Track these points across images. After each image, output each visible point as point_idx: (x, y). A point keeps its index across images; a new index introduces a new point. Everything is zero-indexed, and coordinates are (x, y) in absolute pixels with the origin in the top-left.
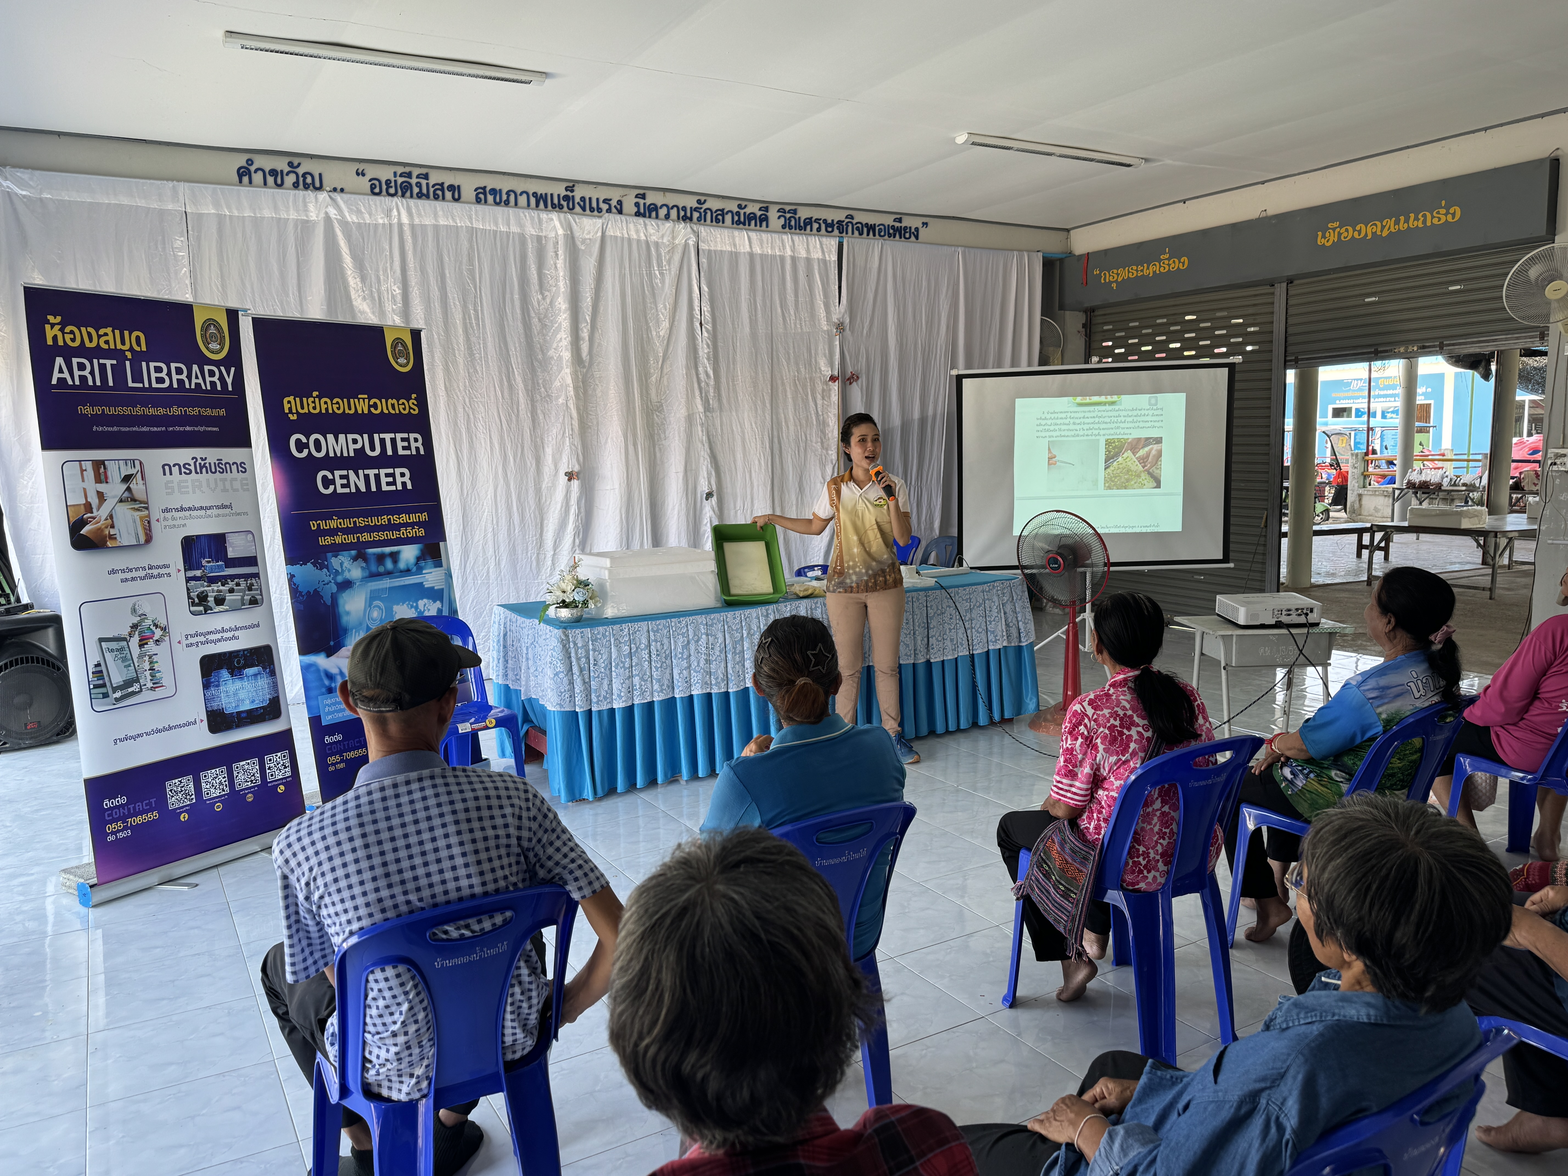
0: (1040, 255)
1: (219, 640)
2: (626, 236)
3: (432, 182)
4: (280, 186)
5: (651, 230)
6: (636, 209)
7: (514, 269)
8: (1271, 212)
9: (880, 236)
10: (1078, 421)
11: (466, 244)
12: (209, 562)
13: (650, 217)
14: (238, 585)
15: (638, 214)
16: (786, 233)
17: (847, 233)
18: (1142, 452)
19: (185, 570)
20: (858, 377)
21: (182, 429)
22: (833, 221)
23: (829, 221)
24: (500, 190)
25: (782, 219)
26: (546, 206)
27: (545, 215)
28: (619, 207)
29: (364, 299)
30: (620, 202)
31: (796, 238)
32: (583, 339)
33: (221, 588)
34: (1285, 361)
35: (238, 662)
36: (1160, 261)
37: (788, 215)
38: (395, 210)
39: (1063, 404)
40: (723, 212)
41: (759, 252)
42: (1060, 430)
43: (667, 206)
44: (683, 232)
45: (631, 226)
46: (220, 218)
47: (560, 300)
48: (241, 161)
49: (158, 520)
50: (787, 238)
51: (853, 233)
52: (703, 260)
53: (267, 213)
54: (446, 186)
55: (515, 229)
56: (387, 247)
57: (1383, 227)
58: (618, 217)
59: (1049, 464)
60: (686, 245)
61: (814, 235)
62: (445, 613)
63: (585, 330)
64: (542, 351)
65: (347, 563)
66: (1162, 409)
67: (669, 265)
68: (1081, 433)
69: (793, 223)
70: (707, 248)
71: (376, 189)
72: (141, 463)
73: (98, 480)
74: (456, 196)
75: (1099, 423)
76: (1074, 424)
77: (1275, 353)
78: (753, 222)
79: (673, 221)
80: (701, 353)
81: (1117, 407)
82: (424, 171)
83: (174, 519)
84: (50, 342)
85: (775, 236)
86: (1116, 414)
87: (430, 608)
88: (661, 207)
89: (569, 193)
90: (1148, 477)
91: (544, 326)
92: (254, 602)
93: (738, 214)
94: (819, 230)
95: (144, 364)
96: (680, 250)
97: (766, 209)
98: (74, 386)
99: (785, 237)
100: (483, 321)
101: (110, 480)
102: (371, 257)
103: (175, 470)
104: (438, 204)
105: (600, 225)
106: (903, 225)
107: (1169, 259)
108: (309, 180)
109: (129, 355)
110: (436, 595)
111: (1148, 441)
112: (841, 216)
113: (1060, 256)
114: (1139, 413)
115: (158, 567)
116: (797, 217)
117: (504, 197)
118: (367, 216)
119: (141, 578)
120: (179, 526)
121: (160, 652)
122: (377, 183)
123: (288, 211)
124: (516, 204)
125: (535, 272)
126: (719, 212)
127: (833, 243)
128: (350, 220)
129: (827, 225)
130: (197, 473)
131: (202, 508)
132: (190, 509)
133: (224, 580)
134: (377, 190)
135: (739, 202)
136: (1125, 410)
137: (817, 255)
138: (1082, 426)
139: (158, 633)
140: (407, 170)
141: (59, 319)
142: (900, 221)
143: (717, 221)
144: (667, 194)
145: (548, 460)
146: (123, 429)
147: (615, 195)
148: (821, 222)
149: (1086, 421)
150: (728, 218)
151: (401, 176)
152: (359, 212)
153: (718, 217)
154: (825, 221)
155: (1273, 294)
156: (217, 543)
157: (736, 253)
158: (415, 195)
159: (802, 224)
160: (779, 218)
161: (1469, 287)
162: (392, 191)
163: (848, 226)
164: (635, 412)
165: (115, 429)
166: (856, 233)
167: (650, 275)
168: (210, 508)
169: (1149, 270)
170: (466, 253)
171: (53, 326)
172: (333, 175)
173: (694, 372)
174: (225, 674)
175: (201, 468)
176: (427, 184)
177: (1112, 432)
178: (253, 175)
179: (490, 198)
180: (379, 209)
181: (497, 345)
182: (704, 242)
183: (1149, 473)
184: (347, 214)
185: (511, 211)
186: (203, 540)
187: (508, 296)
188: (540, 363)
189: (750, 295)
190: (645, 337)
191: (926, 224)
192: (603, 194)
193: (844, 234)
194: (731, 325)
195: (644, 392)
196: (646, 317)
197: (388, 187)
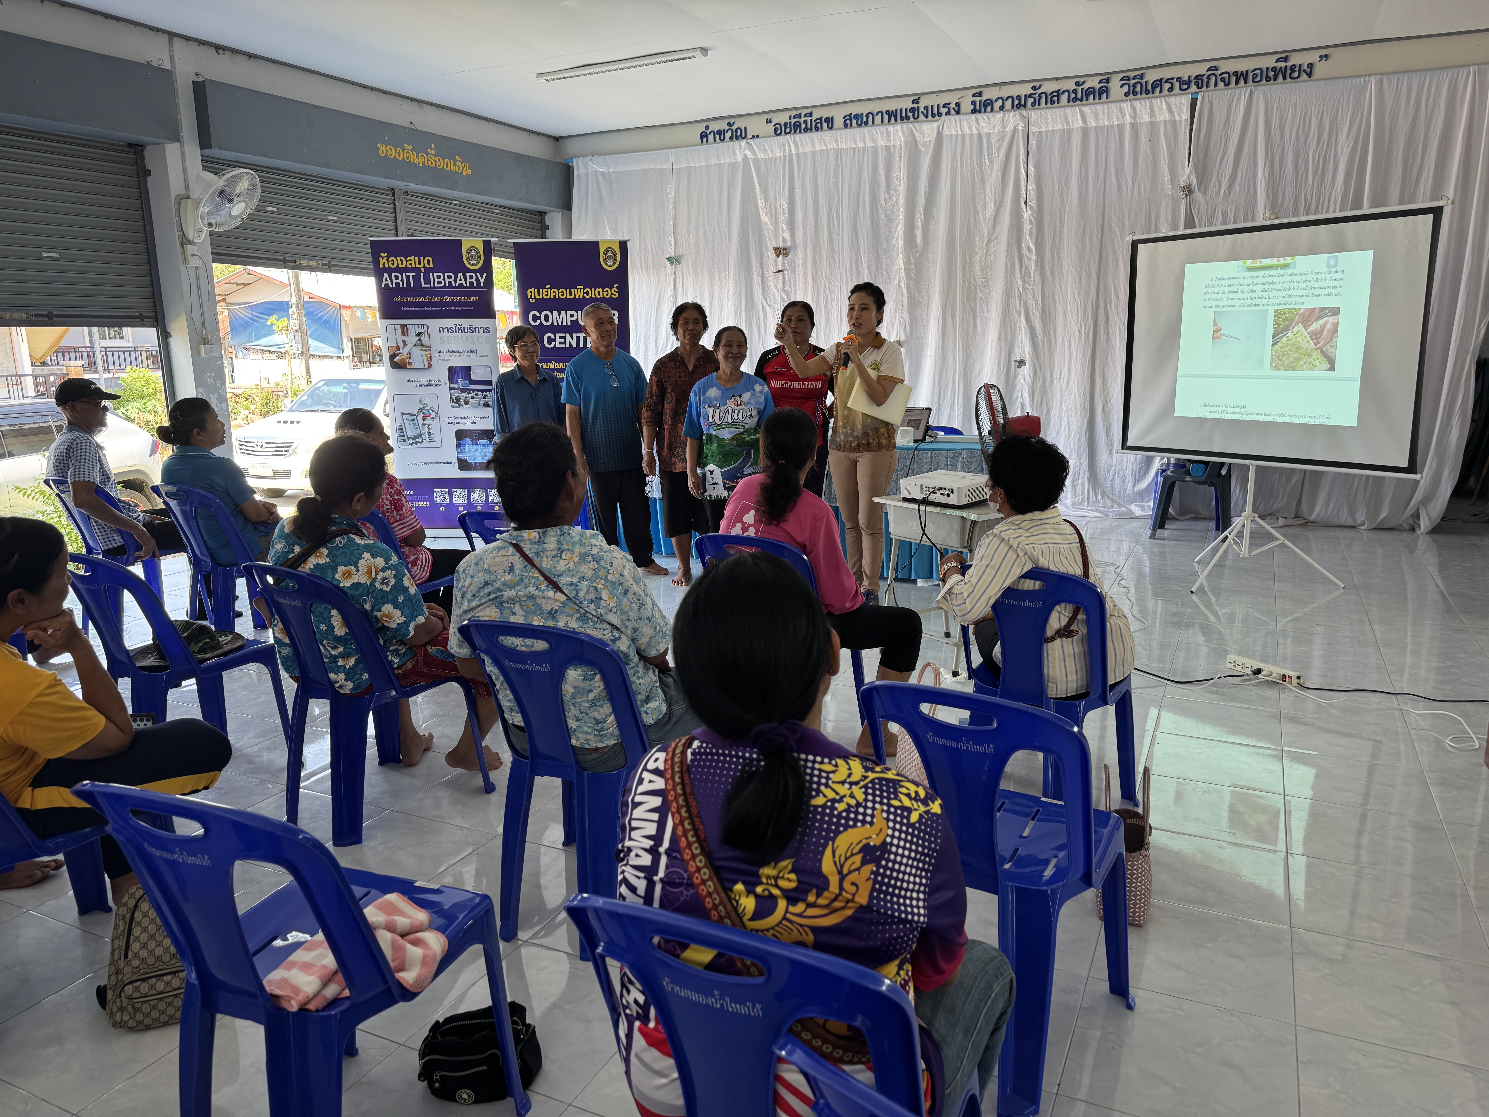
1: (464, 423)
2: (960, 132)
3: (814, 118)
4: (722, 140)
5: (983, 123)
6: (972, 107)
7: (867, 176)
9: (1253, 82)
10: (1246, 288)
11: (833, 162)
12: (461, 381)
13: (985, 112)
14: (475, 394)
15: (974, 111)
16: (1128, 100)
17: (1206, 87)
18: (1315, 326)
19: (449, 384)
22: (1189, 77)
23: (1186, 78)
25: (1126, 87)
26: (896, 120)
27: (892, 129)
28: (956, 108)
30: (958, 104)
31: (1137, 104)
32: (918, 227)
33: (466, 395)
35: (475, 436)
37: (1133, 82)
38: (786, 144)
39: (1233, 268)
40: (1058, 93)
41: (1093, 126)
42: (1227, 299)
43: (1001, 98)
44: (1013, 119)
45: (965, 123)
46: (690, 169)
48: (702, 127)
50: (1126, 106)
51: (1215, 86)
52: (1033, 142)
53: (714, 160)
54: (823, 119)
55: (869, 144)
56: (782, 173)
58: (957, 117)
59: (1213, 338)
60: (1016, 131)
61: (1163, 96)
63: (919, 220)
66: (1343, 272)
67: (999, 152)
68: (1249, 302)
69: (1138, 89)
70: (1037, 130)
71: (779, 131)
72: (427, 326)
74: (831, 125)
75: (1269, 290)
76: (1242, 291)
78: (1091, 96)
79: (1005, 111)
80: (1024, 233)
81: (1289, 271)
82: (810, 111)
83: (445, 356)
84: (381, 266)
85: (1115, 105)
86: (1289, 279)
88: (997, 100)
89: (915, 105)
90: (1320, 356)
92: (485, 405)
93: (1075, 91)
94: (1171, 89)
95: (431, 274)
96: (1009, 137)
97: (1108, 81)
98: (392, 288)
100: (842, 221)
102: (771, 182)
103: (446, 330)
104: (816, 134)
105: (937, 127)
106: (1289, 64)
108: (739, 134)
109: (423, 270)
111: (1323, 312)
112: (1202, 69)
114: (1315, 277)
115: (435, 381)
116: (1143, 81)
117: (865, 119)
118: (770, 152)
119: (425, 386)
120: (447, 361)
121: (434, 424)
122: (778, 126)
123: (726, 157)
124: (873, 123)
125: (883, 177)
126: (1055, 94)
127: (1185, 100)
128: (759, 157)
129: (1182, 83)
130: (456, 332)
131: (459, 352)
132: (452, 352)
133: (468, 391)
134: (778, 132)
135: (1077, 80)
136: (1299, 274)
137: (1163, 117)
138: (1250, 294)
139: (433, 415)
140: (798, 112)
141: (386, 255)
142: (1286, 59)
143: (1052, 102)
144: (1003, 87)
146: (417, 309)
147: (953, 99)
148: (1175, 80)
149: (1255, 288)
151: (794, 117)
152: (765, 150)
153: (1053, 98)
154: (1179, 79)
156: (466, 371)
157: (1069, 130)
158: (802, 130)
159: (1150, 88)
160: (1122, 86)
162: (788, 130)
163: (1209, 79)
164: (956, 288)
165: (414, 309)
166: (1221, 84)
167: (981, 164)
168: (465, 352)
170: (833, 169)
171: (383, 258)
172: (754, 126)
174: (468, 441)
175: (459, 330)
176: (811, 120)
177: (1282, 300)
178: (709, 136)
179: (854, 122)
181: (851, 240)
182: (1034, 126)
183: (1322, 352)
184: (758, 154)
185: (868, 130)
186: (459, 369)
187: (861, 200)
189: (1081, 168)
190: (972, 219)
191: (1326, 56)
192: (942, 100)
193: (1204, 88)
194: (1059, 200)
195: (967, 270)
196: (974, 202)
197: (786, 128)
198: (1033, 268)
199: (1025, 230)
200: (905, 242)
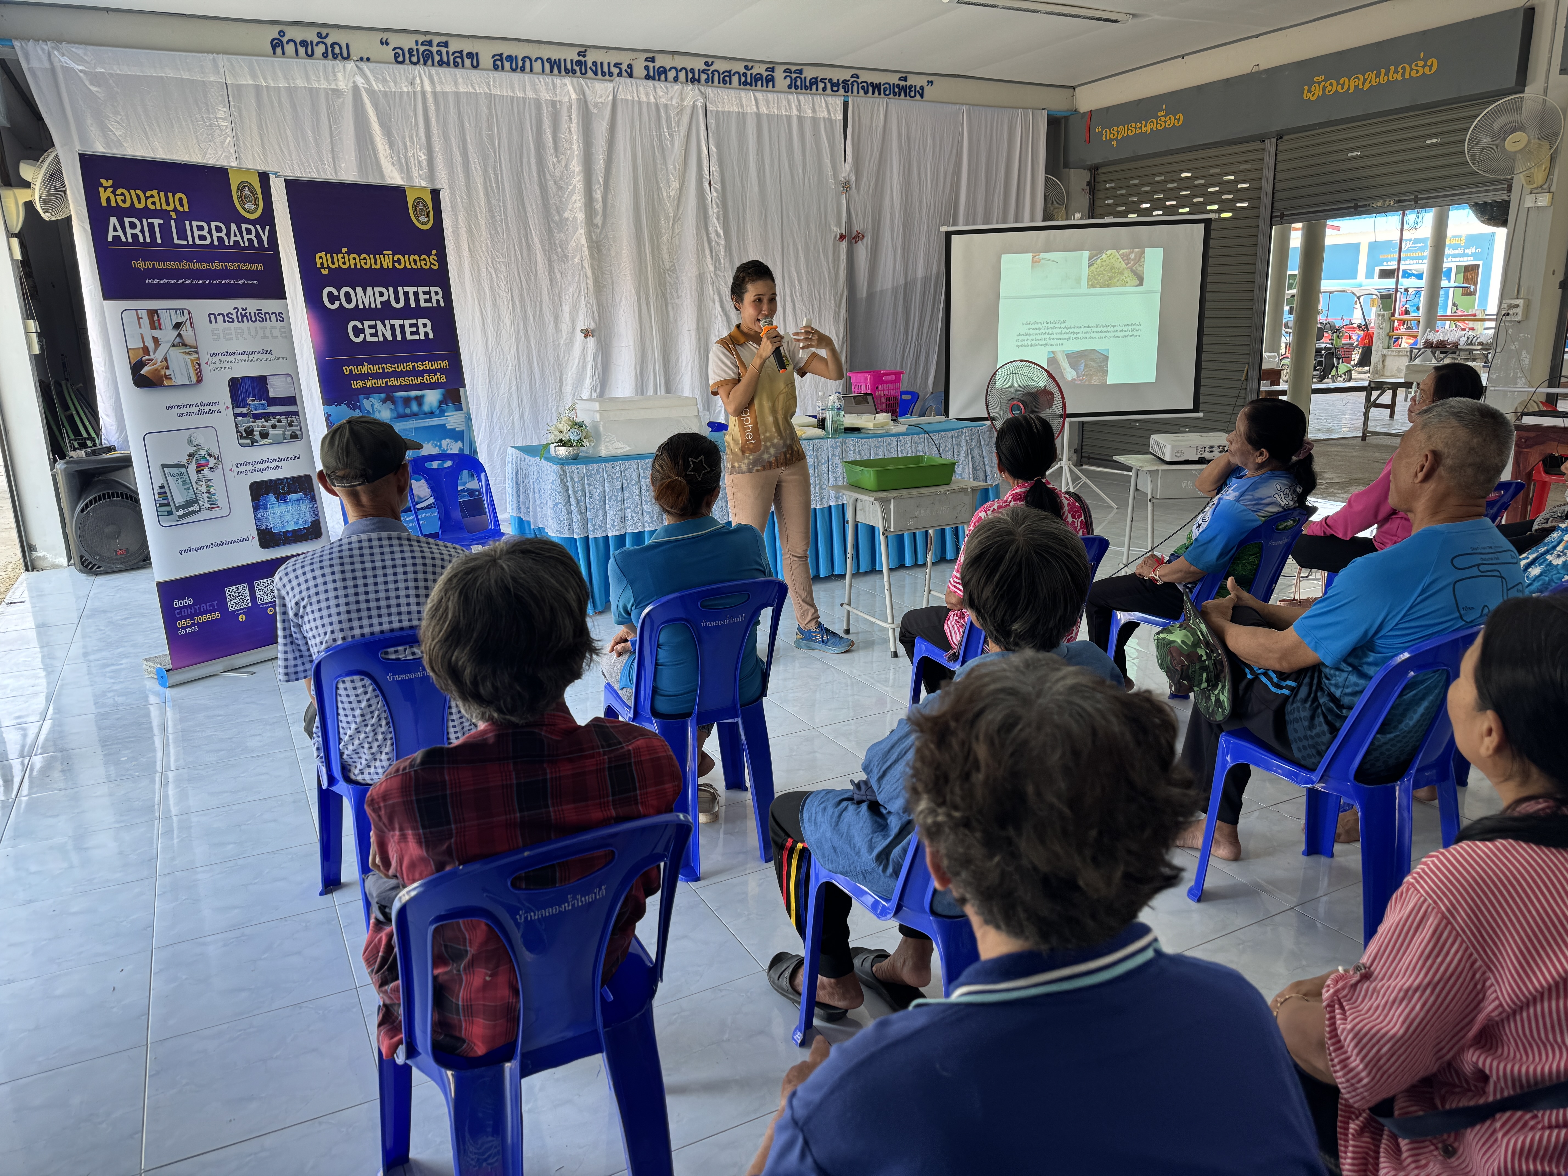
0: (1045, 113)
1: (266, 469)
2: (636, 98)
3: (452, 49)
4: (311, 56)
5: (660, 93)
6: (645, 73)
7: (530, 134)
8: (1263, 67)
9: (885, 94)
11: (485, 110)
12: (253, 401)
13: (659, 80)
14: (279, 421)
15: (647, 77)
16: (792, 93)
17: (852, 92)
19: (233, 408)
20: (863, 236)
21: (224, 282)
22: (838, 80)
23: (835, 81)
24: (516, 57)
25: (788, 79)
26: (560, 72)
27: (559, 81)
28: (629, 70)
29: (393, 164)
30: (630, 66)
31: (801, 97)
32: (597, 201)
33: (265, 424)
34: (1272, 217)
35: (283, 489)
36: (1157, 117)
37: (794, 76)
38: (418, 78)
40: (730, 74)
41: (766, 112)
43: (675, 68)
44: (691, 94)
45: (641, 89)
46: (258, 88)
47: (574, 162)
48: (274, 32)
49: (207, 363)
50: (793, 98)
51: (858, 92)
52: (712, 121)
53: (300, 83)
54: (465, 53)
55: (531, 94)
56: (412, 115)
57: (1365, 80)
58: (629, 80)
60: (694, 106)
61: (820, 94)
62: (466, 452)
63: (599, 192)
64: (558, 213)
65: (377, 405)
67: (678, 126)
69: (799, 83)
70: (715, 109)
71: (400, 57)
72: (189, 312)
73: (153, 327)
74: (475, 64)
77: (1262, 209)
78: (759, 83)
79: (682, 83)
80: (711, 213)
82: (443, 39)
83: (220, 362)
84: (104, 203)
85: (782, 96)
87: (454, 447)
88: (670, 70)
89: (581, 58)
91: (560, 188)
92: (294, 437)
93: (745, 75)
94: (824, 89)
95: (187, 223)
96: (688, 112)
97: (773, 70)
98: (127, 244)
99: (790, 97)
100: (503, 185)
101: (163, 327)
102: (397, 124)
103: (220, 319)
104: (458, 72)
105: (611, 89)
106: (908, 83)
107: (1165, 116)
108: (337, 50)
109: (173, 215)
110: (457, 435)
112: (846, 75)
113: (1065, 114)
115: (209, 404)
116: (803, 77)
117: (520, 64)
118: (392, 84)
119: (195, 414)
120: (226, 369)
121: (215, 478)
122: (400, 51)
123: (319, 81)
124: (531, 70)
125: (550, 136)
126: (726, 74)
127: (838, 102)
128: (376, 88)
129: (833, 85)
130: (239, 321)
131: (244, 353)
132: (234, 354)
133: (267, 416)
134: (400, 59)
135: (746, 63)
137: (823, 114)
139: (212, 462)
140: (428, 38)
141: (110, 182)
142: (905, 79)
143: (725, 82)
144: (676, 57)
145: (566, 317)
146: (172, 282)
147: (625, 59)
148: (827, 81)
150: (735, 79)
151: (422, 44)
152: (384, 81)
153: (726, 79)
154: (830, 80)
155: (1263, 150)
156: (259, 385)
157: (743, 113)
158: (436, 63)
159: (808, 84)
160: (785, 78)
161: (1444, 140)
162: (415, 59)
163: (853, 85)
164: (647, 272)
165: (165, 281)
166: (862, 92)
167: (660, 137)
168: (252, 353)
169: (1147, 127)
170: (485, 119)
171: (106, 188)
172: (359, 45)
173: (703, 232)
174: (271, 498)
175: (242, 317)
176: (447, 52)
178: (285, 46)
179: (507, 65)
180: (403, 78)
181: (516, 207)
182: (711, 104)
184: (374, 83)
185: (526, 77)
186: (247, 381)
187: (525, 160)
188: (557, 224)
189: (758, 155)
190: (656, 197)
191: (932, 82)
192: (613, 58)
193: (850, 93)
194: (739, 184)
195: (656, 252)
196: (656, 178)
197: (411, 55)
200: (586, 216)
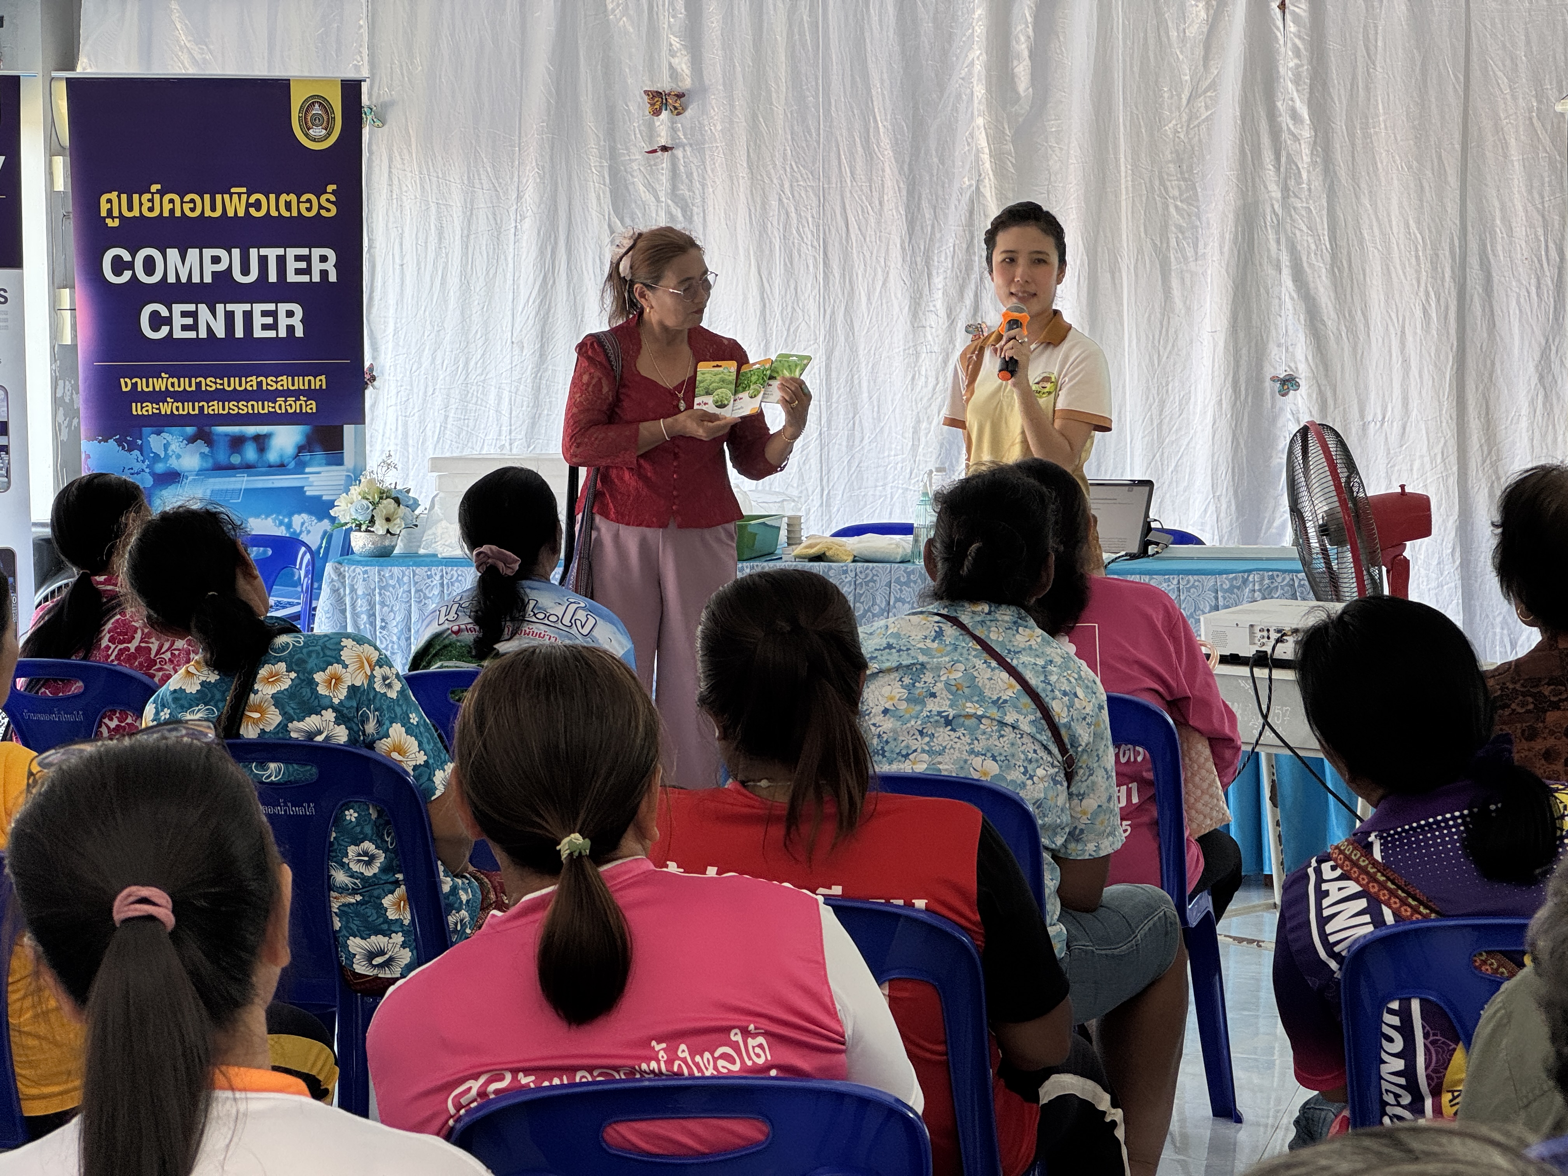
65: (176, 446)
145: (937, 300)
198: (1307, 159)
199: (1282, 70)
200: (989, 90)
